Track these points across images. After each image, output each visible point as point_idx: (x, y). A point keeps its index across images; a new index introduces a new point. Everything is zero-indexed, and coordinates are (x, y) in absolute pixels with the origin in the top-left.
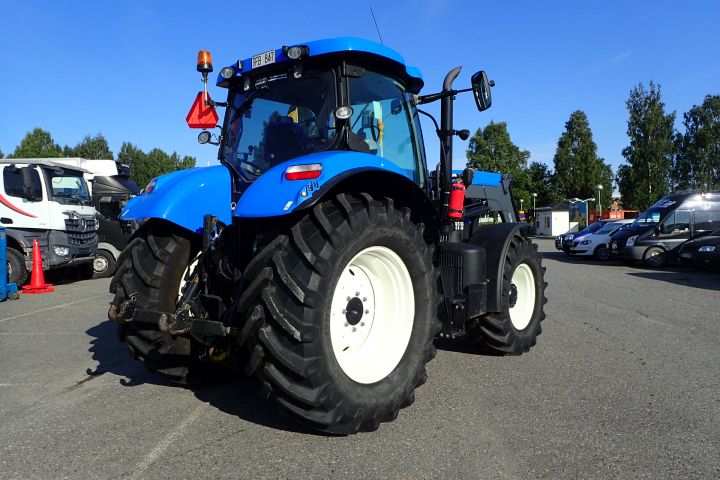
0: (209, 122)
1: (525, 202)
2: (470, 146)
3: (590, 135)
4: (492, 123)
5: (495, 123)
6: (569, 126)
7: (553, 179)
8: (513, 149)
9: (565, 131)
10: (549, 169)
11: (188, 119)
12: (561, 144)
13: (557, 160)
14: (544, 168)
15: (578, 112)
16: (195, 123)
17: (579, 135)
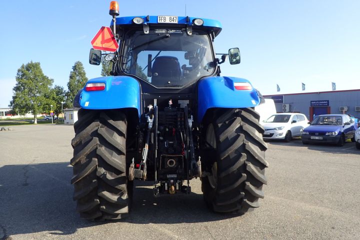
0: (110, 48)
1: (54, 106)
2: (18, 74)
3: (84, 74)
4: (32, 62)
5: (33, 62)
6: (75, 68)
7: (67, 94)
8: (44, 78)
9: (72, 70)
10: (65, 89)
11: (93, 42)
12: (71, 77)
13: (70, 85)
14: (62, 89)
15: (78, 62)
16: (97, 46)
17: (80, 73)
